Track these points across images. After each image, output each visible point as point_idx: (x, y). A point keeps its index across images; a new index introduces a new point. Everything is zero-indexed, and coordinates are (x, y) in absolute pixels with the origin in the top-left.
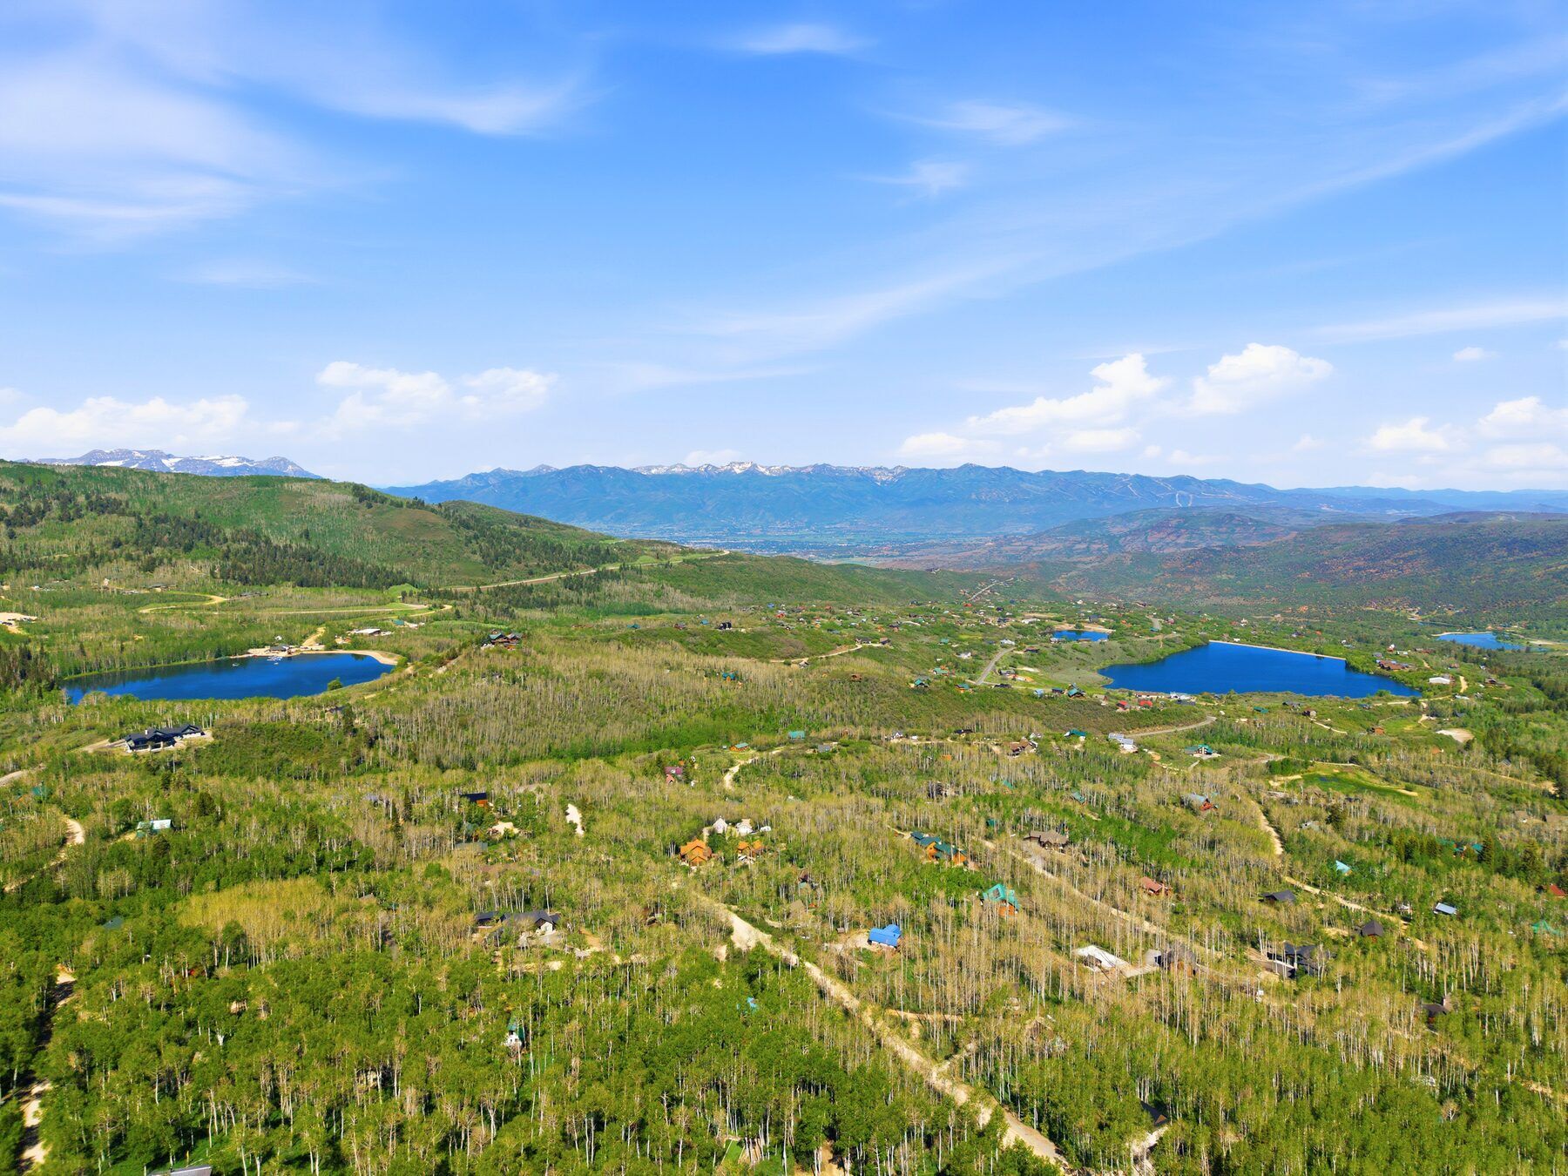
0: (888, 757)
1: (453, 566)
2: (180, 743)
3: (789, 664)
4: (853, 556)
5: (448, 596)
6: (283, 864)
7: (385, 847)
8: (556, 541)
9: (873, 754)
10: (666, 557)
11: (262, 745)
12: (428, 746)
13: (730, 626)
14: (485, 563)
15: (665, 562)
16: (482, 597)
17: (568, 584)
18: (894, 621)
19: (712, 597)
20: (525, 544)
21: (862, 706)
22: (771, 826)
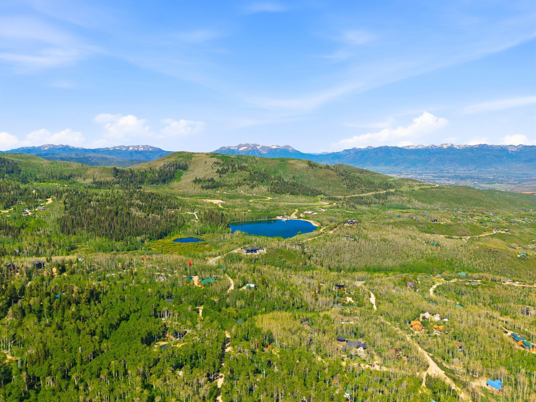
0: (503, 291)
1: (337, 189)
2: (258, 252)
3: (461, 239)
4: (495, 183)
5: (335, 199)
6: (283, 305)
7: (312, 303)
8: (372, 180)
9: (497, 289)
10: (413, 187)
11: (279, 255)
12: (326, 261)
13: (437, 221)
14: (348, 188)
15: (412, 189)
16: (346, 200)
17: (375, 196)
18: (513, 220)
19: (430, 203)
20: (361, 181)
21: (493, 263)
22: (448, 319)
